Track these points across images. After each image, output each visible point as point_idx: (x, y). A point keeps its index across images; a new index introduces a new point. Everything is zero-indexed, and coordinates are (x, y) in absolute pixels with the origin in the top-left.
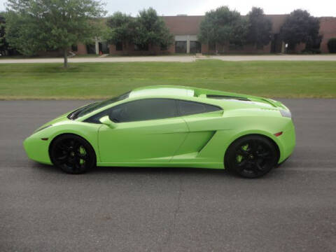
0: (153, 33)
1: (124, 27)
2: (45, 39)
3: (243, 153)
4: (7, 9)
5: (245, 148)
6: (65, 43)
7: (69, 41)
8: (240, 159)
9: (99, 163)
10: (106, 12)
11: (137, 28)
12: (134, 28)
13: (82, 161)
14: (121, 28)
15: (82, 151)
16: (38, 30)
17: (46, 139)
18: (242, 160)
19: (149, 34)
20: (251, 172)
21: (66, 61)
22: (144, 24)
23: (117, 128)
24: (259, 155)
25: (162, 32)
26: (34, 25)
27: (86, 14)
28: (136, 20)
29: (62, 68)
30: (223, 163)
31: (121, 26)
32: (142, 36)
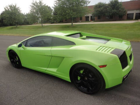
0: (115, 10)
2: (65, 15)
4: (54, 5)
5: (82, 72)
6: (71, 16)
7: (73, 15)
8: (79, 78)
10: (89, 2)
11: (108, 9)
12: (106, 8)
16: (62, 12)
17: (7, 51)
18: (80, 80)
19: (113, 11)
20: (85, 89)
21: (72, 24)
22: (111, 6)
25: (120, 9)
26: (61, 10)
28: (107, 5)
29: (70, 26)
30: (69, 78)
31: (100, 8)
32: (109, 12)
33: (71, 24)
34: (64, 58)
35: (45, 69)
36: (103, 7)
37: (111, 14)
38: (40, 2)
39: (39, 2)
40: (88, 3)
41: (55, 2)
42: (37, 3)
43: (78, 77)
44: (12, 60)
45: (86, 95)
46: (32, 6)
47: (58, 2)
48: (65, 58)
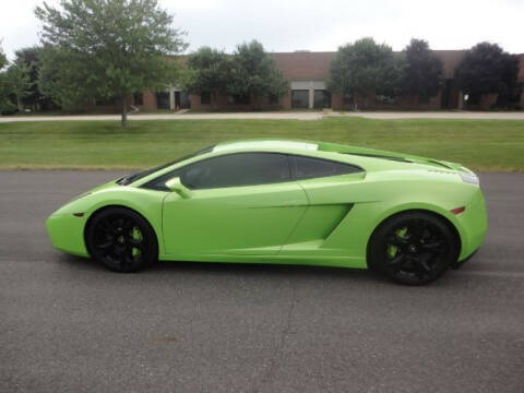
0: (257, 77)
1: (214, 68)
2: (94, 84)
3: (398, 243)
5: (402, 233)
7: (132, 86)
8: (393, 251)
9: (163, 256)
11: (234, 70)
12: (229, 70)
13: (135, 252)
14: (209, 70)
15: (136, 235)
16: (86, 72)
17: (81, 215)
18: (397, 254)
19: (251, 78)
20: (412, 275)
22: (244, 64)
23: (193, 198)
24: (427, 246)
25: (271, 75)
26: (79, 64)
27: (157, 47)
28: (231, 59)
29: (118, 128)
30: (364, 258)
31: (208, 67)
32: (240, 83)
33: (118, 118)
36: (218, 65)
37: (245, 88)
40: (180, 48)
41: (45, 32)
43: (391, 247)
47: (57, 31)
48: (355, 206)
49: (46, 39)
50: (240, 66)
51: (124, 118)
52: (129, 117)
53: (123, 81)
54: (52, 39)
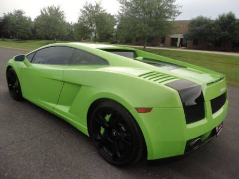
0: (226, 32)
1: (203, 27)
5: (108, 118)
6: (145, 33)
8: (102, 131)
10: (180, 13)
11: (213, 28)
12: (211, 28)
14: (200, 28)
19: (222, 33)
22: (220, 25)
25: (236, 32)
28: (213, 23)
30: (86, 128)
31: (199, 26)
32: (215, 35)
33: (142, 47)
34: (80, 86)
35: (53, 105)
36: (205, 25)
37: (218, 38)
38: (97, 6)
39: (95, 5)
40: (177, 14)
41: (121, 8)
42: (92, 7)
43: (102, 128)
44: (10, 85)
45: (109, 166)
46: (84, 12)
47: (125, 8)
48: (82, 87)
49: (121, 12)
50: (218, 26)
51: (144, 48)
52: (147, 47)
53: (143, 29)
54: (123, 12)
